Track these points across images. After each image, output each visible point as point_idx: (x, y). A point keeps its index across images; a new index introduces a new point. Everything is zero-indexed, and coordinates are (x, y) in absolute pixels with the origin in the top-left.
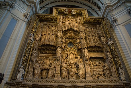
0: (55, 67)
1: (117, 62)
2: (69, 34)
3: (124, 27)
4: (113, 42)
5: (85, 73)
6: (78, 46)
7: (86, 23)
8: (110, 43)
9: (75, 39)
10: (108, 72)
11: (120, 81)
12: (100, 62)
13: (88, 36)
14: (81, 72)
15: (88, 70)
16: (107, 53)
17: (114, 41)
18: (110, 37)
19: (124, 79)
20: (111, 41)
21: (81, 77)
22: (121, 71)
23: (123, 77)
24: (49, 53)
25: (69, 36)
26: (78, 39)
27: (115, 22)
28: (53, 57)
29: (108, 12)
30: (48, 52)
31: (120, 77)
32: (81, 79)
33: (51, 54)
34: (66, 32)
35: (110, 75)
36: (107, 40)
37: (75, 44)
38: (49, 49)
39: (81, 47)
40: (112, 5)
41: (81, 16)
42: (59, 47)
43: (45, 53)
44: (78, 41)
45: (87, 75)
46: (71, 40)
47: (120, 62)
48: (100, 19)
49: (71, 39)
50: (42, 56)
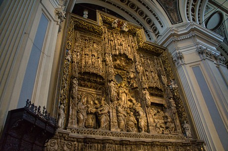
0: (109, 112)
1: (181, 114)
2: (118, 62)
3: (192, 69)
4: (177, 87)
5: (148, 124)
6: (132, 82)
7: (141, 50)
8: (173, 86)
9: (125, 70)
10: (173, 125)
11: (185, 138)
12: (159, 110)
13: (146, 71)
14: (143, 123)
15: (151, 120)
16: (170, 100)
17: (179, 84)
18: (173, 78)
19: (190, 135)
20: (174, 84)
21: (143, 129)
22: (186, 125)
23: (188, 133)
24: (91, 87)
25: (118, 65)
26: (132, 72)
27: (181, 59)
28: (96, 94)
29: (171, 42)
30: (89, 84)
31: (185, 133)
32: (143, 132)
33: (94, 88)
34: (116, 58)
35: (175, 130)
36: (169, 81)
37: (124, 78)
38: (94, 80)
39: (137, 86)
40: (179, 33)
41: (133, 36)
42: (112, 80)
43: (84, 86)
44: (132, 76)
45: (150, 128)
46: (120, 71)
47: (185, 114)
48: (161, 48)
49: (120, 69)
50: (80, 91)
